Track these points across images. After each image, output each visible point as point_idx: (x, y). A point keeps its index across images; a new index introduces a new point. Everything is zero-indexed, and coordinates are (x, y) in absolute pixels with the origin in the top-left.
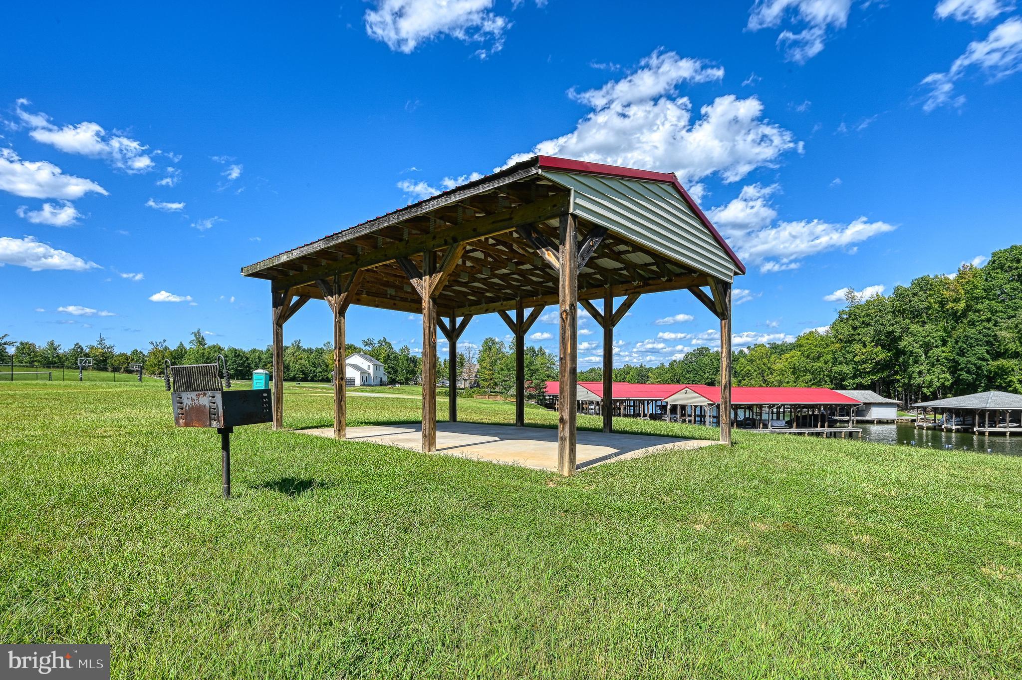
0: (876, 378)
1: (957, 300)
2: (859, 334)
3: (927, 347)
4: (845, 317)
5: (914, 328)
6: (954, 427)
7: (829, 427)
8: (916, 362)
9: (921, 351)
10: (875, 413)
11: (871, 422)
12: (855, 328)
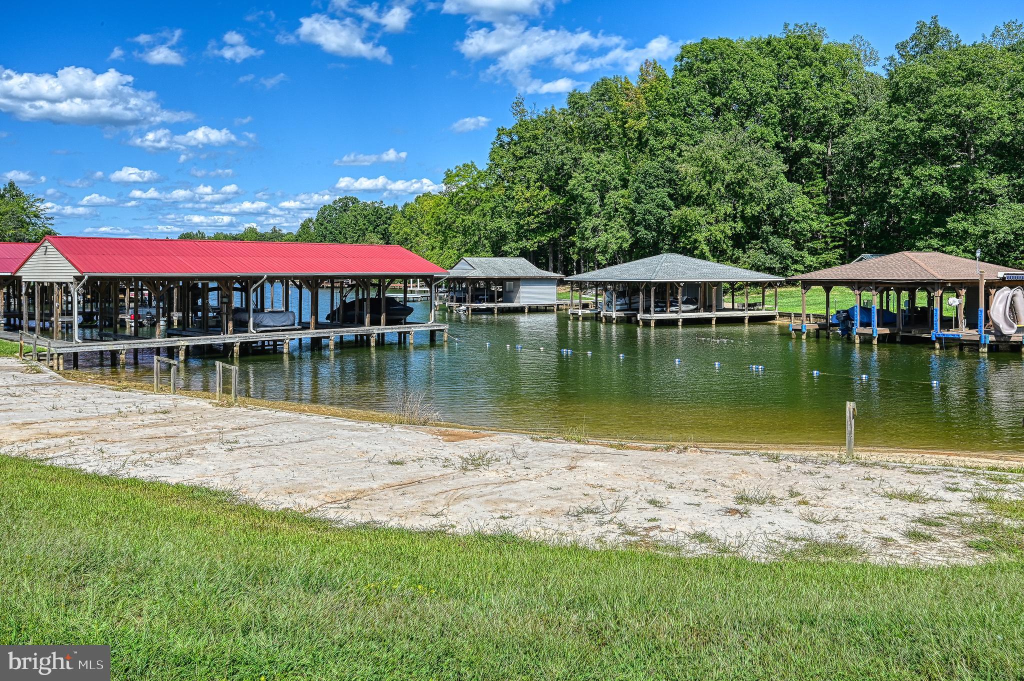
0: (544, 239)
1: (639, 117)
2: (521, 167)
3: (603, 188)
4: (506, 139)
5: (587, 157)
6: (614, 315)
7: (388, 323)
8: (589, 213)
9: (594, 196)
10: (526, 296)
11: (520, 310)
12: (518, 159)
